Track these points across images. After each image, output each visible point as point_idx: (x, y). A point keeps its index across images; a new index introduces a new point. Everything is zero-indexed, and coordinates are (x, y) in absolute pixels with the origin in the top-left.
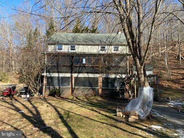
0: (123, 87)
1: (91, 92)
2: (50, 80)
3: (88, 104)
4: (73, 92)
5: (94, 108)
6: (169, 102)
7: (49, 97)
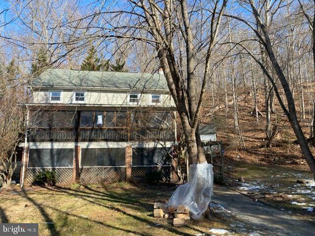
0: (167, 163)
1: (112, 174)
2: (35, 155)
3: (105, 198)
4: (80, 176)
5: (116, 204)
6: (241, 186)
7: (34, 187)
